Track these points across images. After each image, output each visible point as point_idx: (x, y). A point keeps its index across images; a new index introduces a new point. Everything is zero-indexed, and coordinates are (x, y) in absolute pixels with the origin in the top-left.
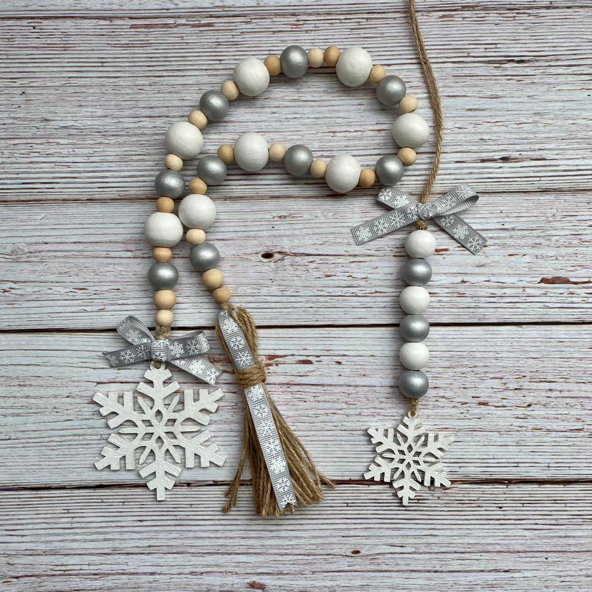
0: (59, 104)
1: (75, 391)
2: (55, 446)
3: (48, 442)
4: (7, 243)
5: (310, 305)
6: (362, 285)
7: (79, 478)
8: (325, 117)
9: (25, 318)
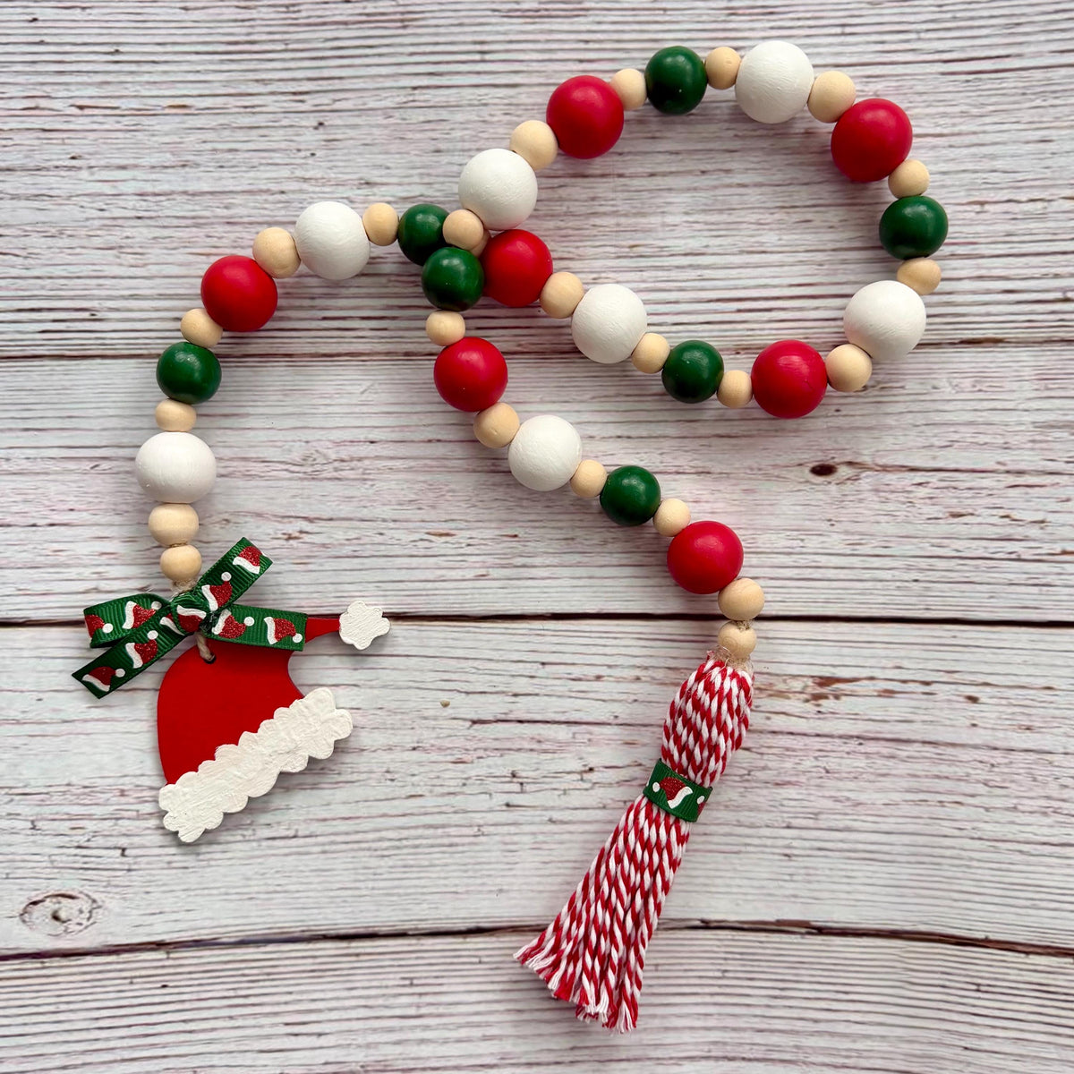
0: (393, 148)
1: (428, 737)
2: (386, 849)
3: (373, 841)
4: (294, 441)
5: (914, 575)
6: (1033, 536)
7: (434, 914)
8: (964, 171)
9: (331, 592)
